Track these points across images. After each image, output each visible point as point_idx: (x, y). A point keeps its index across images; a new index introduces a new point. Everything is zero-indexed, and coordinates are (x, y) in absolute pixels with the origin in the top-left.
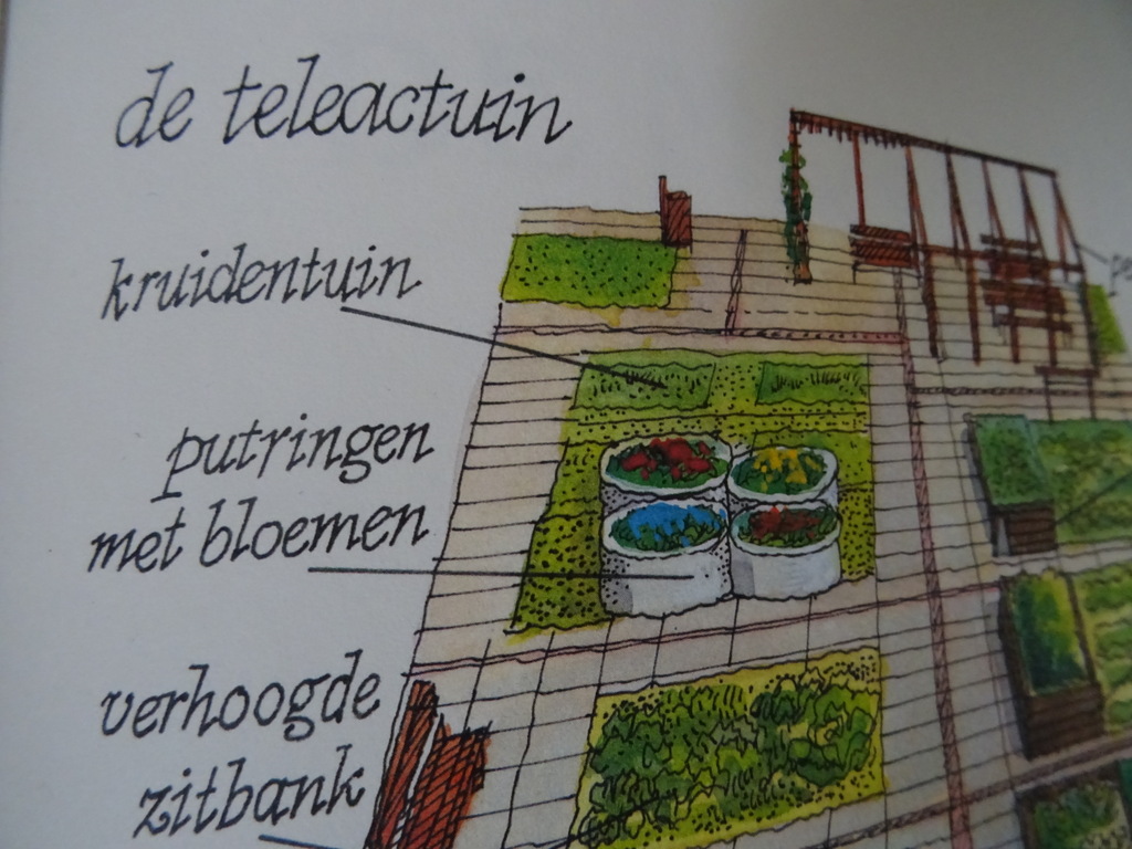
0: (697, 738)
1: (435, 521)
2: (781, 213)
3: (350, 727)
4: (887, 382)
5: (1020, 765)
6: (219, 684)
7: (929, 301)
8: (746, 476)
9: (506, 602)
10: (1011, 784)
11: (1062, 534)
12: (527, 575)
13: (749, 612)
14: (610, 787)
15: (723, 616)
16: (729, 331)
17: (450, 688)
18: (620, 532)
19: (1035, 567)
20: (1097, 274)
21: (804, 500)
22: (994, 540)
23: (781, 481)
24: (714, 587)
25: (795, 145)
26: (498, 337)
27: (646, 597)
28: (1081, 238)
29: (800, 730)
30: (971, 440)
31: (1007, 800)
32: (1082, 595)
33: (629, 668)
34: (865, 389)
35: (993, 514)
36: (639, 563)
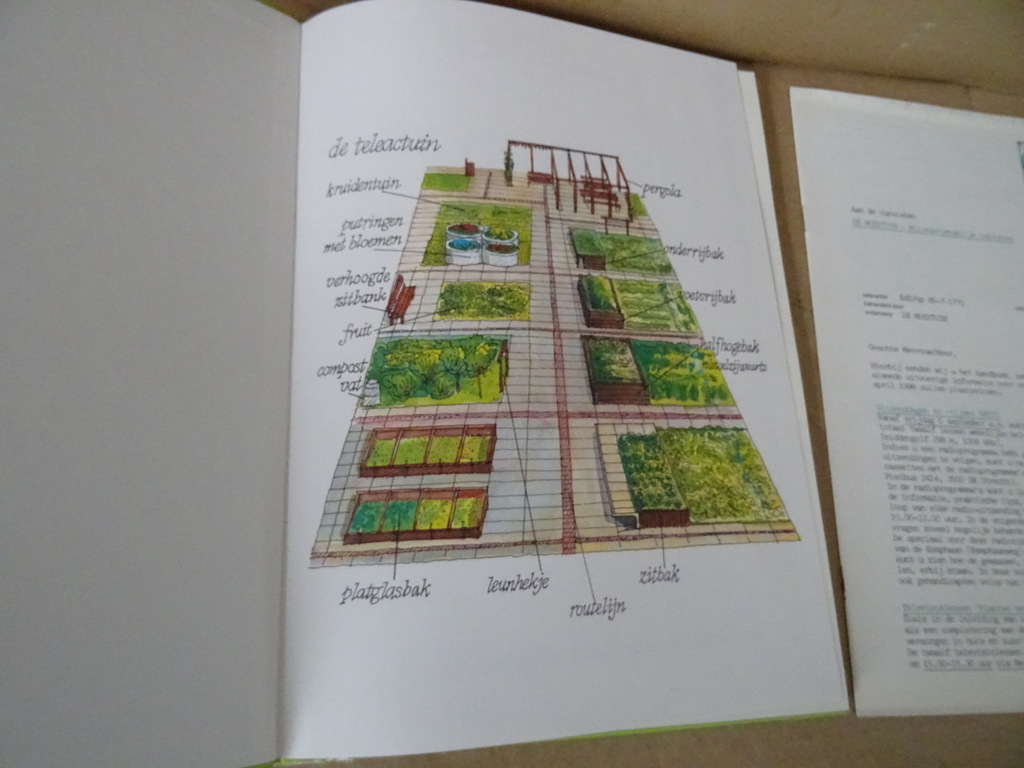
0: (470, 295)
1: (404, 240)
2: (503, 167)
3: (383, 284)
4: (538, 215)
5: (585, 328)
6: (353, 274)
7: (557, 194)
8: (488, 234)
9: (421, 258)
10: (580, 331)
11: (607, 266)
12: (426, 253)
13: (486, 268)
14: (446, 303)
15: (480, 267)
16: (485, 198)
17: (406, 277)
18: (451, 245)
19: (595, 274)
20: (634, 190)
21: (507, 242)
22: (578, 263)
23: (499, 236)
24: (478, 260)
25: (509, 150)
26: (420, 198)
27: (457, 260)
28: (627, 178)
29: (502, 299)
30: (571, 234)
31: (578, 335)
32: (616, 287)
33: (452, 277)
34: (530, 216)
35: (578, 256)
36: (455, 252)
